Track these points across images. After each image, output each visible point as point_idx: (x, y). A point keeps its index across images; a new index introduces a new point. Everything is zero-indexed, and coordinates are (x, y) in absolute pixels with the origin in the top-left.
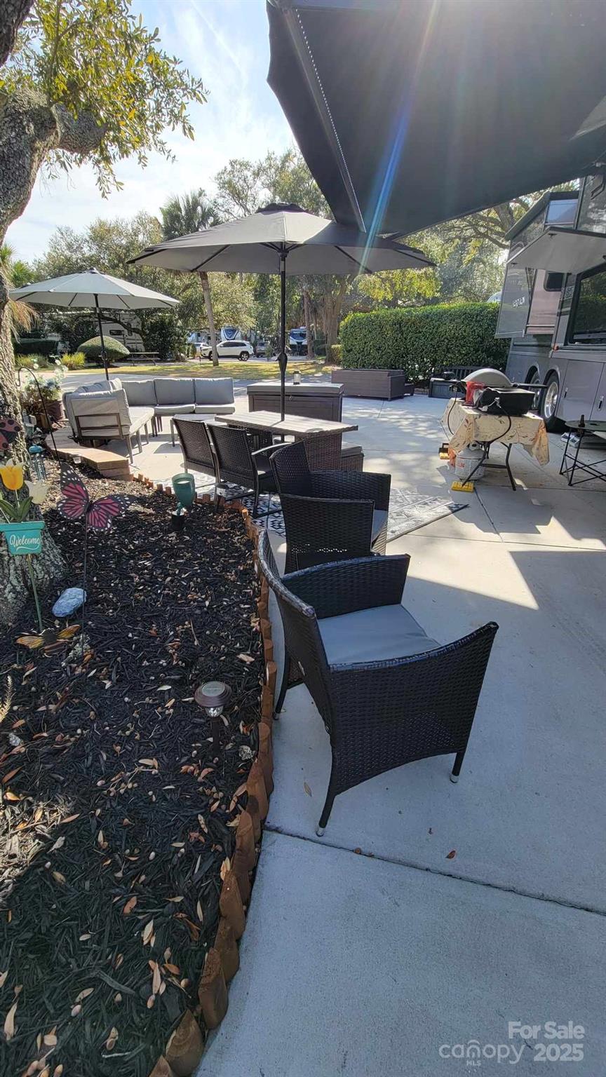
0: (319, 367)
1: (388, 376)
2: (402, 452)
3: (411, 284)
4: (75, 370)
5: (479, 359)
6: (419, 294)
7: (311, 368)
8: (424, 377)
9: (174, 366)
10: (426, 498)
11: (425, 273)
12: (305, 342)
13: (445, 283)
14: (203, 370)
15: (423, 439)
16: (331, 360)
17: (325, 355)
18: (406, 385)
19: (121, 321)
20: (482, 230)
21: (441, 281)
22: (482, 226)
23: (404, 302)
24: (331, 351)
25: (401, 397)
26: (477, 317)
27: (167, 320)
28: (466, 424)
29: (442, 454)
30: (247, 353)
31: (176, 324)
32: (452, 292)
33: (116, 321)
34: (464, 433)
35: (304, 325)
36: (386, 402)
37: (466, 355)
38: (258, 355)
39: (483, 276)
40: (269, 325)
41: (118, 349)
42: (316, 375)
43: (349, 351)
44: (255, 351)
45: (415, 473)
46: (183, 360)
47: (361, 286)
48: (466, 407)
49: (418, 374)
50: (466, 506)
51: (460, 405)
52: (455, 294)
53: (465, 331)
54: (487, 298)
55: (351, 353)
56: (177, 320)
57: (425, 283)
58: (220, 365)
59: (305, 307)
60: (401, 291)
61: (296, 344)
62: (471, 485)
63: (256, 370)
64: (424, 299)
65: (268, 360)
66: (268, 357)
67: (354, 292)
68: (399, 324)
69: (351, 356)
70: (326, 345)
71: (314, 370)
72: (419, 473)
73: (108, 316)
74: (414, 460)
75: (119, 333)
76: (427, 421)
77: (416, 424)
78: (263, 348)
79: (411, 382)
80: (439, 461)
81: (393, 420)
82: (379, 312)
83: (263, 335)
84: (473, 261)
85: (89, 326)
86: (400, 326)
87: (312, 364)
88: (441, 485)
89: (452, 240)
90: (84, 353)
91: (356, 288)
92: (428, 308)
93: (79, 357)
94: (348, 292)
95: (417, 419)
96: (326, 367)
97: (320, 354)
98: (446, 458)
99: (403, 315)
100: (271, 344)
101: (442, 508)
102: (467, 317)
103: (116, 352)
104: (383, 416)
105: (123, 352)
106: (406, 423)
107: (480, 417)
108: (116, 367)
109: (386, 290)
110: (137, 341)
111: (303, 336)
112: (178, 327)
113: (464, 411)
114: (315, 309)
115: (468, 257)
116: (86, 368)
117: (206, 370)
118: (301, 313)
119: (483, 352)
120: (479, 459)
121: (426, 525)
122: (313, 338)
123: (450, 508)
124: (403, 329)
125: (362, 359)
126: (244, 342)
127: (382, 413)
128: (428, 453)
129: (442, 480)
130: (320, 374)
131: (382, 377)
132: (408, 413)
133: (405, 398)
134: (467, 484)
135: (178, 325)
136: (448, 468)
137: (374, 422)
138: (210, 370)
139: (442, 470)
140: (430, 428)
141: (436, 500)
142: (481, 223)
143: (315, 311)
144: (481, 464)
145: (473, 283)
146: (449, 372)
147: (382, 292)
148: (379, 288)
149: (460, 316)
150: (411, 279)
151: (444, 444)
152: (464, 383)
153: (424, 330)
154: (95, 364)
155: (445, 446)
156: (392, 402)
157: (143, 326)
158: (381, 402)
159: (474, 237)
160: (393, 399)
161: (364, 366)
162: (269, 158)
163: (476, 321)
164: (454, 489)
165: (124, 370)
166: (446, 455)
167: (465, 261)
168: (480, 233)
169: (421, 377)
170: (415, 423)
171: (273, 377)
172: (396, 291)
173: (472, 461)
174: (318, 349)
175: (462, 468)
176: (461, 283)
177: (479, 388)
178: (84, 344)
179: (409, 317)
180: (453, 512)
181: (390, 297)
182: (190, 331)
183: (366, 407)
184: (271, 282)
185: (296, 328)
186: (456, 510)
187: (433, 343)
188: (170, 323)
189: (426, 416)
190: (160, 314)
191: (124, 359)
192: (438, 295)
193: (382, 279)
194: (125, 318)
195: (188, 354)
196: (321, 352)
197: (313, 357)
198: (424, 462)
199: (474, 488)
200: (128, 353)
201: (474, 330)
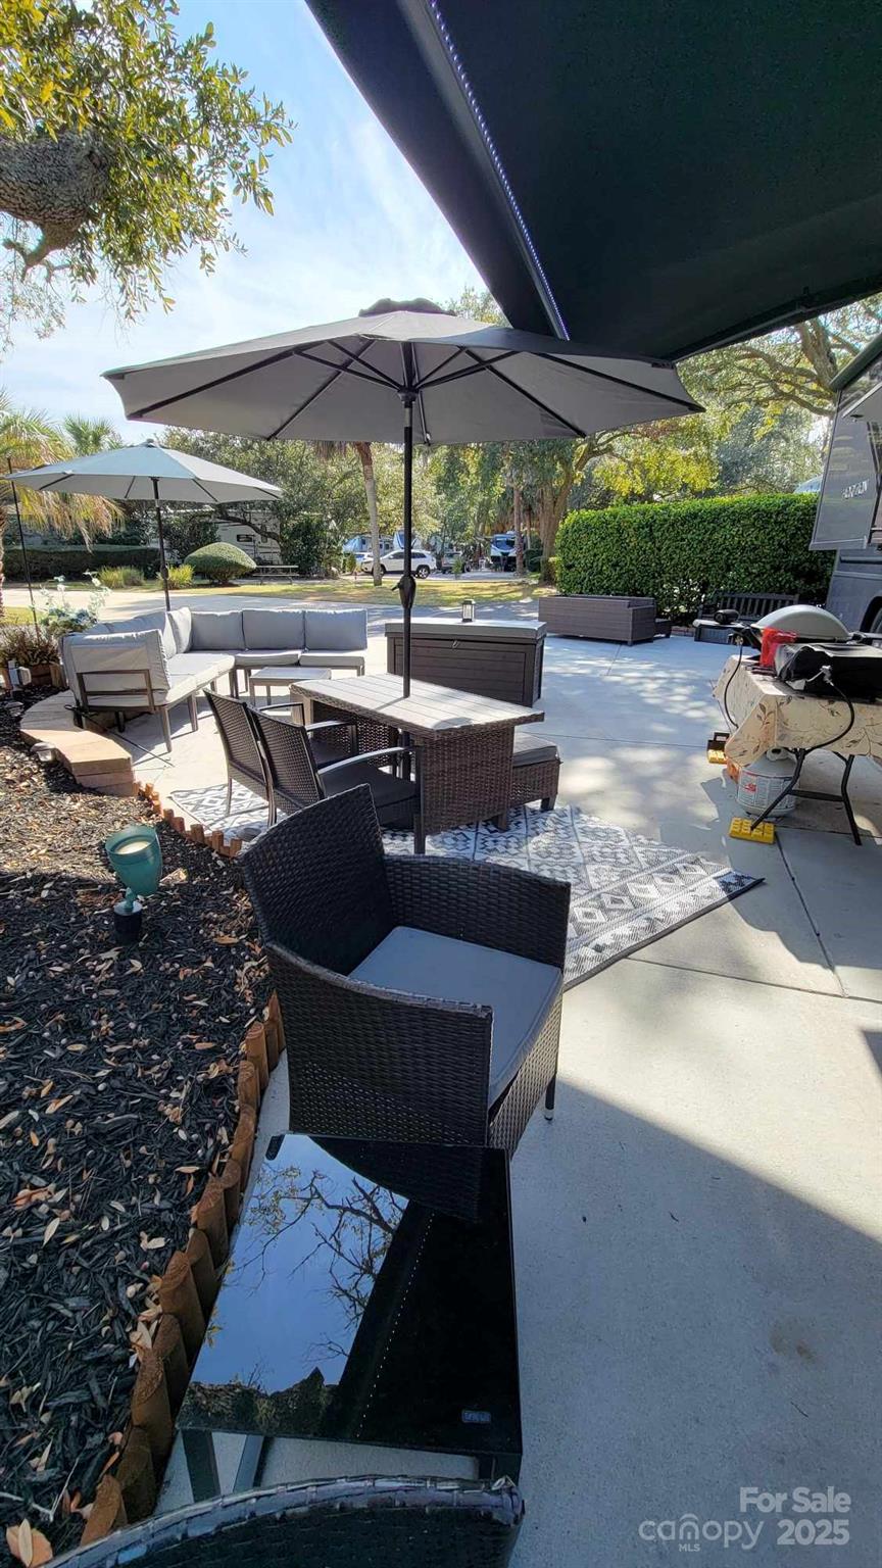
0: (527, 589)
1: (629, 606)
2: (639, 743)
3: (673, 470)
4: (178, 589)
5: (780, 582)
6: (685, 486)
7: (516, 591)
8: (688, 608)
9: (319, 585)
10: (677, 855)
11: (696, 454)
12: (512, 553)
13: (726, 468)
14: (356, 592)
15: (682, 721)
16: (548, 580)
17: (540, 572)
18: (658, 620)
19: (253, 522)
20: (786, 388)
21: (720, 464)
22: (786, 382)
23: (663, 497)
24: (549, 566)
25: (650, 640)
26: (777, 515)
27: (315, 522)
28: (760, 712)
29: (712, 753)
30: (427, 567)
31: (327, 526)
32: (735, 482)
33: (244, 523)
34: (756, 731)
35: (513, 529)
36: (623, 647)
37: (758, 576)
38: (443, 570)
39: (785, 458)
40: (463, 528)
41: (240, 562)
42: (521, 601)
43: (569, 567)
44: (439, 565)
45: (660, 793)
46: (334, 577)
47: (596, 473)
48: (761, 677)
49: (678, 604)
50: (759, 883)
51: (749, 672)
52: (740, 485)
53: (756, 538)
54: (791, 490)
55: (573, 569)
56: (328, 521)
57: (694, 468)
58: (383, 585)
59: (515, 503)
60: (658, 479)
61: (500, 555)
62: (767, 830)
63: (435, 592)
64: (692, 491)
65: (457, 578)
66: (456, 573)
67: (588, 482)
68: (649, 527)
69: (572, 574)
70: (542, 559)
71: (520, 594)
72: (667, 794)
73: (233, 515)
74: (660, 763)
75: (249, 539)
76: (690, 684)
77: (669, 690)
78: (452, 561)
79: (666, 617)
80: (707, 766)
81: (631, 681)
82: (618, 509)
83: (453, 542)
84: (770, 435)
85: (205, 529)
86: (651, 530)
87: (520, 584)
88: (708, 825)
89: (736, 403)
90: (192, 565)
91: (590, 476)
92: (697, 502)
93: (185, 572)
94: (578, 482)
95: (671, 680)
96: (539, 590)
97: (534, 571)
98: (721, 762)
99: (656, 513)
100: (464, 555)
101: (706, 885)
102: (761, 517)
103: (237, 565)
104: (615, 672)
105: (247, 565)
106: (651, 686)
107: (789, 700)
108: (237, 586)
109: (634, 478)
110: (272, 550)
111: (510, 544)
112: (331, 531)
113: (757, 687)
114: (530, 506)
115: (763, 431)
116: (194, 586)
117: (361, 592)
118: (509, 512)
119: (786, 571)
120: (785, 779)
121: (671, 931)
122: (525, 546)
123: (726, 886)
124: (656, 534)
125: (589, 580)
126: (424, 552)
127: (615, 666)
128: (689, 750)
129: (709, 811)
130: (528, 600)
131: (619, 610)
132: (659, 668)
133: (656, 642)
134: (761, 825)
135: (330, 528)
136: (724, 785)
137: (599, 683)
138: (367, 591)
139: (711, 786)
140: (693, 697)
141: (695, 862)
142: (784, 378)
143: (529, 509)
144: (789, 791)
145: (770, 470)
146: (727, 611)
147: (629, 482)
148: (624, 477)
149: (749, 515)
150: (673, 463)
151: (717, 735)
152: (757, 630)
153: (689, 536)
154: (207, 581)
155: (719, 739)
156: (633, 648)
157: (282, 529)
158: (616, 648)
159: (772, 398)
160: (635, 643)
161: (591, 590)
162: (465, 297)
163: (776, 522)
164: (735, 836)
165: (245, 591)
166: (720, 755)
167: (757, 436)
168: (782, 393)
169: (683, 609)
170: (667, 688)
171: (458, 604)
172: (649, 480)
173: (771, 782)
174: (528, 561)
175: (752, 794)
176: (750, 469)
177: (786, 641)
178: (193, 554)
179: (666, 517)
180: (731, 898)
181: (640, 489)
182: (347, 536)
183: (589, 656)
184: (464, 468)
185: (502, 533)
186: (737, 889)
187: (703, 555)
188: (318, 526)
189: (689, 674)
190: (305, 513)
191: (249, 575)
192: (712, 485)
193: (629, 462)
194: (257, 516)
195: (344, 568)
196: (535, 568)
197: (523, 574)
198: (678, 769)
199: (775, 834)
200: (254, 565)
201: (773, 538)
